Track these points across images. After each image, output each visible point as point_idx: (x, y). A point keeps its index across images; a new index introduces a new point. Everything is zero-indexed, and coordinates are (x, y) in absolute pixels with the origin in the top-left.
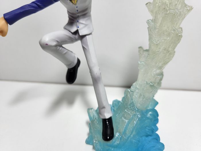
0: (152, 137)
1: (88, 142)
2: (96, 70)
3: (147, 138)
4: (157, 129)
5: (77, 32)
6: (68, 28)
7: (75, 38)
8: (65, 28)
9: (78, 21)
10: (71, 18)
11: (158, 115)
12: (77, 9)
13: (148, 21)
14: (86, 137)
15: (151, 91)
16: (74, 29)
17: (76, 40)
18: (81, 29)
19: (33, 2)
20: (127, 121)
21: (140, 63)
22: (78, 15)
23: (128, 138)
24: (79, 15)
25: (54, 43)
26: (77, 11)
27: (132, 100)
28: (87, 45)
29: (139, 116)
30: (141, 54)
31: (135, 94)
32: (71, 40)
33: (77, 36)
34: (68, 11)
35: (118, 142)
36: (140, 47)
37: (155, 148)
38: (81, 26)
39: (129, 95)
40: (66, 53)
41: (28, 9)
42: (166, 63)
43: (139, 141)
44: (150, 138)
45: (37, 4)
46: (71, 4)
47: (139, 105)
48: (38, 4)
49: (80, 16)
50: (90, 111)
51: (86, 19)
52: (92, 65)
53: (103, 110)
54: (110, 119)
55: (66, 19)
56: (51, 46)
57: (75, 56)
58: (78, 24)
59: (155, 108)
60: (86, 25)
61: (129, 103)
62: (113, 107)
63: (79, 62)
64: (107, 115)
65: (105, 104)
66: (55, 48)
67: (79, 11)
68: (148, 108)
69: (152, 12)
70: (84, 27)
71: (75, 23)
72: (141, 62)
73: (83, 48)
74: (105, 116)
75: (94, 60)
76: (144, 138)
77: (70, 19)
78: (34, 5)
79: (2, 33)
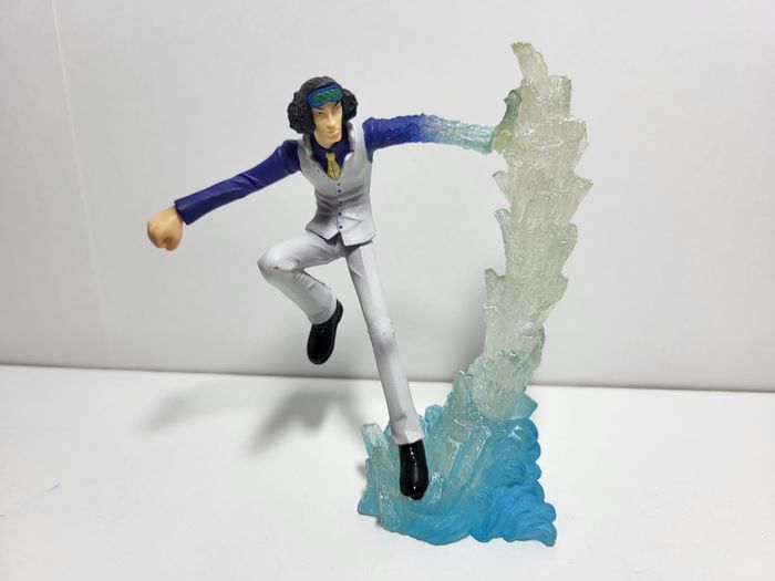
0: (522, 488)
1: (363, 509)
2: (383, 327)
3: (510, 490)
4: (538, 473)
5: (337, 239)
6: (317, 228)
7: (333, 251)
8: (309, 230)
9: (340, 214)
10: (324, 205)
11: (536, 435)
12: (338, 188)
13: (498, 212)
14: (358, 497)
15: (514, 370)
16: (331, 232)
17: (336, 256)
18: (349, 230)
19: (241, 175)
20: (458, 444)
21: (485, 307)
22: (339, 200)
23: (463, 488)
24: (343, 199)
25: (292, 266)
26: (340, 191)
27: (471, 395)
28: (362, 268)
29: (488, 434)
30: (491, 286)
31: (476, 381)
32: (325, 257)
33: (337, 248)
34: (317, 192)
35: (439, 497)
36: (489, 271)
37: (529, 515)
38: (346, 225)
39: (462, 384)
40: (312, 287)
41: (229, 190)
42: (546, 306)
43: (490, 496)
44: (517, 490)
45: (249, 179)
46: (327, 177)
47: (488, 408)
48: (253, 178)
49: (346, 202)
50: (369, 430)
51: (360, 207)
52: (372, 314)
53: (401, 423)
54: (418, 445)
55: (311, 209)
56: (286, 272)
57: (330, 295)
58: (340, 220)
59: (531, 418)
60: (359, 222)
61: (464, 404)
62: (427, 421)
63: (339, 309)
64: (412, 437)
65: (404, 407)
66: (291, 275)
67: (343, 191)
68: (513, 418)
69: (507, 192)
70: (354, 227)
71: (334, 219)
72: (488, 306)
73: (353, 274)
74: (406, 438)
75: (377, 302)
76: (502, 490)
77: (321, 208)
78: (243, 181)
79: (169, 242)
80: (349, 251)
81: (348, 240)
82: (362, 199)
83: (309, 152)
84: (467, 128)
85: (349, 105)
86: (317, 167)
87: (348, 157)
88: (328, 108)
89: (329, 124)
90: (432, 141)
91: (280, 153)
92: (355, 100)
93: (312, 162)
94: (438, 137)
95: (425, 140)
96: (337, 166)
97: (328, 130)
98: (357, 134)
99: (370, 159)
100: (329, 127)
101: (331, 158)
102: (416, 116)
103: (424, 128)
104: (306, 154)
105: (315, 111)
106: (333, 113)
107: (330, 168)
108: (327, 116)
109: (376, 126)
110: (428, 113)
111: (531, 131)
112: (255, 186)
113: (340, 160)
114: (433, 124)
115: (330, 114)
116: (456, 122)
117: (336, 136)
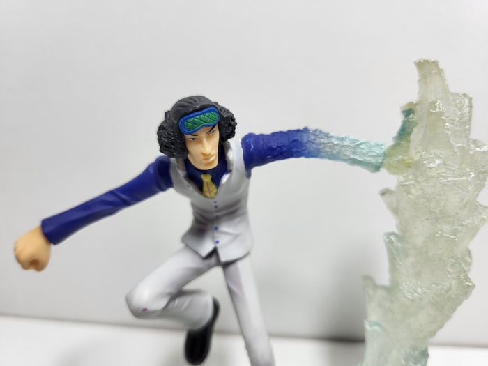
5: (213, 254)
9: (216, 229)
12: (214, 204)
13: (388, 236)
16: (206, 248)
18: (226, 245)
21: (368, 327)
22: (216, 214)
24: (219, 214)
26: (216, 207)
30: (368, 294)
36: (366, 277)
38: (223, 239)
49: (222, 215)
51: (237, 220)
58: (216, 234)
60: (236, 236)
67: (220, 206)
70: (231, 242)
71: (211, 233)
72: (371, 324)
79: (35, 264)
80: (226, 265)
81: (225, 256)
82: (240, 212)
83: (182, 173)
84: (356, 146)
85: (226, 125)
86: (191, 188)
87: (225, 178)
88: (202, 134)
89: (205, 150)
90: (315, 156)
91: (151, 171)
92: (233, 119)
93: (186, 182)
94: (323, 154)
95: (309, 155)
96: (213, 187)
97: (202, 157)
98: (235, 153)
99: (249, 176)
100: (204, 154)
101: (206, 179)
102: (298, 131)
103: (308, 145)
104: (179, 174)
105: (188, 137)
106: (209, 138)
107: (205, 188)
108: (200, 142)
109: (257, 143)
110: (312, 127)
111: (438, 161)
112: (126, 204)
113: (216, 180)
114: (318, 140)
115: (205, 141)
116: (342, 139)
117: (212, 162)
